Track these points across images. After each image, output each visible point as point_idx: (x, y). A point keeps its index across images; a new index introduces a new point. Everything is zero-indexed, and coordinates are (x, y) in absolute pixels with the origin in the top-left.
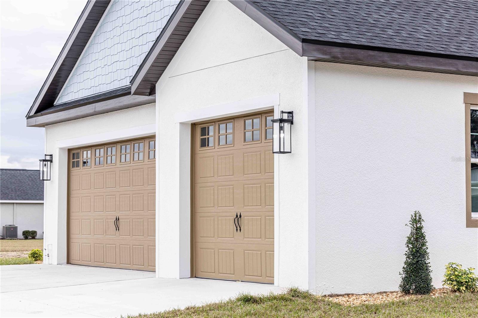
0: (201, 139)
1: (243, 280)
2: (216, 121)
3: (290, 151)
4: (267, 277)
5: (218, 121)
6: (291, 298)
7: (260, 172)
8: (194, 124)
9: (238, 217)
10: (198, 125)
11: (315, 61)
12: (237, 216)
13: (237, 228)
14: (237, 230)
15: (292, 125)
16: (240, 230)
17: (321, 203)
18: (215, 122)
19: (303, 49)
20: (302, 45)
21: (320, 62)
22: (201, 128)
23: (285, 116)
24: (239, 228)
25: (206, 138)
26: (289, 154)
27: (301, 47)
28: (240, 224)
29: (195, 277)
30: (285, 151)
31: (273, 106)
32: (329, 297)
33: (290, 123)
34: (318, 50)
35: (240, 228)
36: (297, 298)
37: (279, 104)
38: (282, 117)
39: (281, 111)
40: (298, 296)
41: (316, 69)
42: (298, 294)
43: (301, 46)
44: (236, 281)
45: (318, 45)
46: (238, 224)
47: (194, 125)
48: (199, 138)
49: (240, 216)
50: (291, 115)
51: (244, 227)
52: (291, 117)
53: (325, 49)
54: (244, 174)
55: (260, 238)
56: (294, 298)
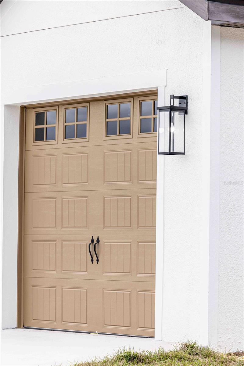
0: (36, 129)
1: (101, 332)
2: (61, 104)
3: (183, 152)
4: (139, 327)
5: (64, 105)
6: (188, 356)
7: (130, 180)
8: (25, 107)
9: (95, 243)
10: (30, 109)
11: (221, 26)
12: (93, 241)
13: (92, 258)
14: (92, 261)
15: (186, 115)
16: (98, 261)
17: (226, 225)
18: (58, 106)
19: (209, 10)
20: (208, 4)
21: (228, 27)
22: (36, 113)
23: (176, 103)
24: (95, 258)
25: (44, 128)
26: (182, 155)
27: (206, 7)
28: (98, 252)
29: (24, 327)
30: (175, 152)
31: (157, 87)
32: (236, 356)
33: (184, 112)
34: (228, 12)
35: (97, 258)
36: (197, 357)
37: (165, 85)
38: (172, 104)
39: (171, 95)
40: (197, 354)
41: (222, 37)
42: (197, 352)
43: (206, 5)
44: (90, 333)
45: (229, 5)
46: (94, 252)
47: (24, 109)
48: (32, 127)
49: (98, 241)
50: (185, 101)
51: (104, 256)
52: (185, 104)
53: (238, 10)
54: (105, 181)
55: (130, 273)
56: (191, 357)
